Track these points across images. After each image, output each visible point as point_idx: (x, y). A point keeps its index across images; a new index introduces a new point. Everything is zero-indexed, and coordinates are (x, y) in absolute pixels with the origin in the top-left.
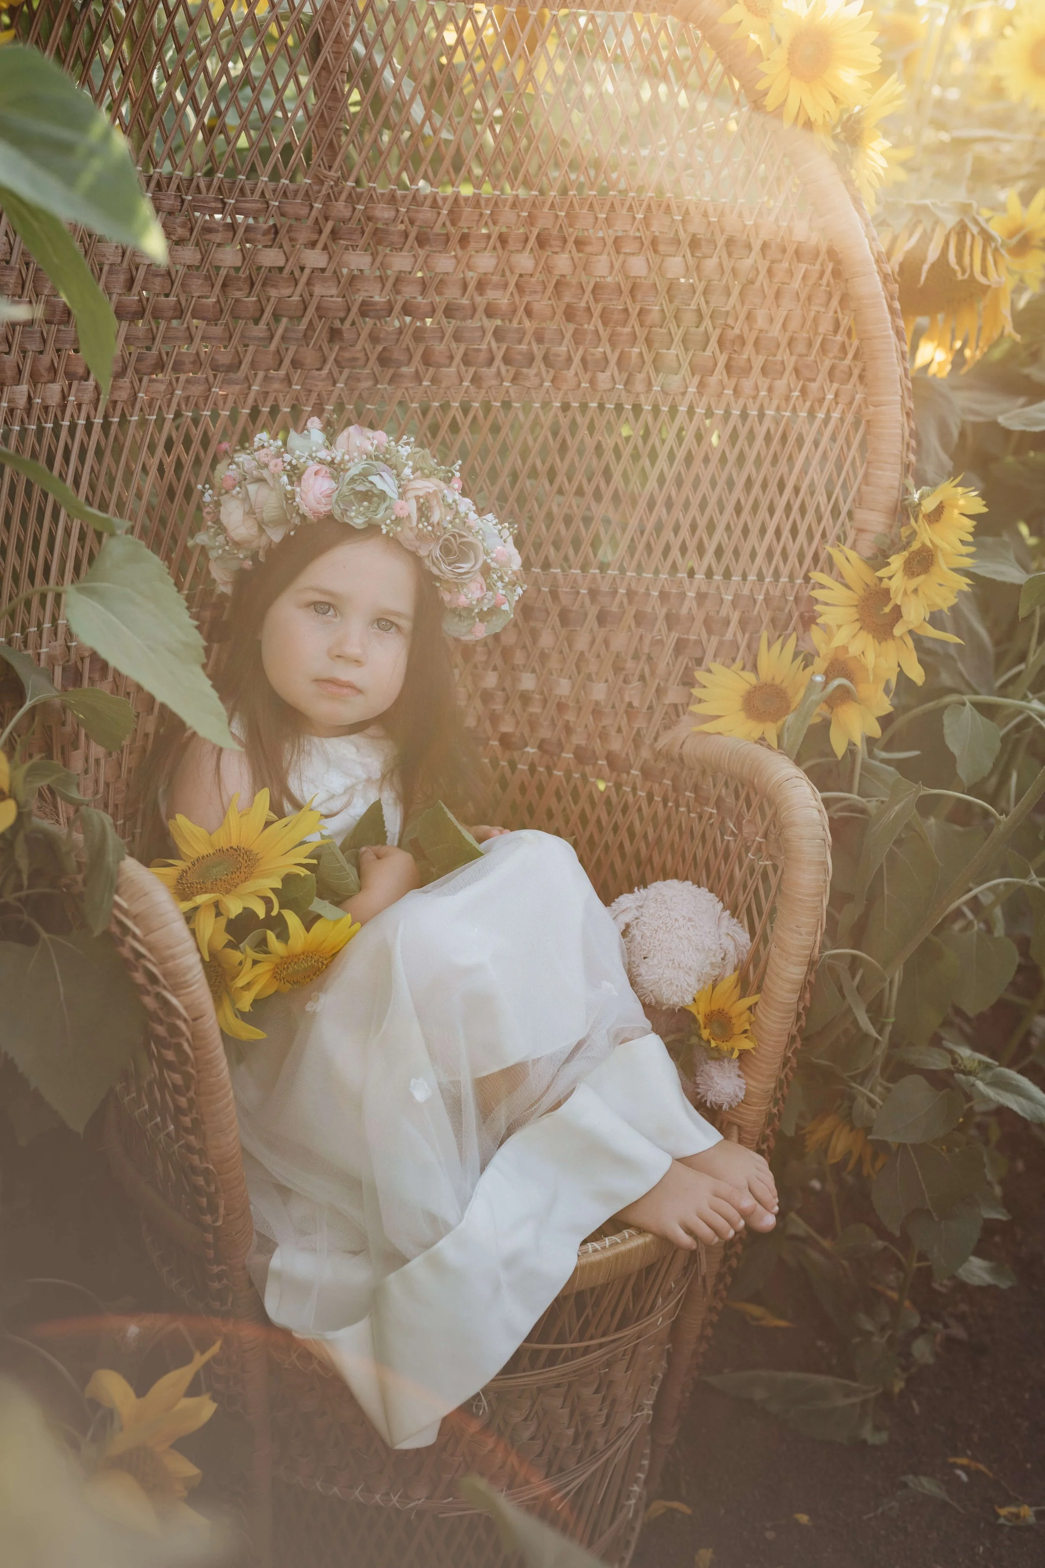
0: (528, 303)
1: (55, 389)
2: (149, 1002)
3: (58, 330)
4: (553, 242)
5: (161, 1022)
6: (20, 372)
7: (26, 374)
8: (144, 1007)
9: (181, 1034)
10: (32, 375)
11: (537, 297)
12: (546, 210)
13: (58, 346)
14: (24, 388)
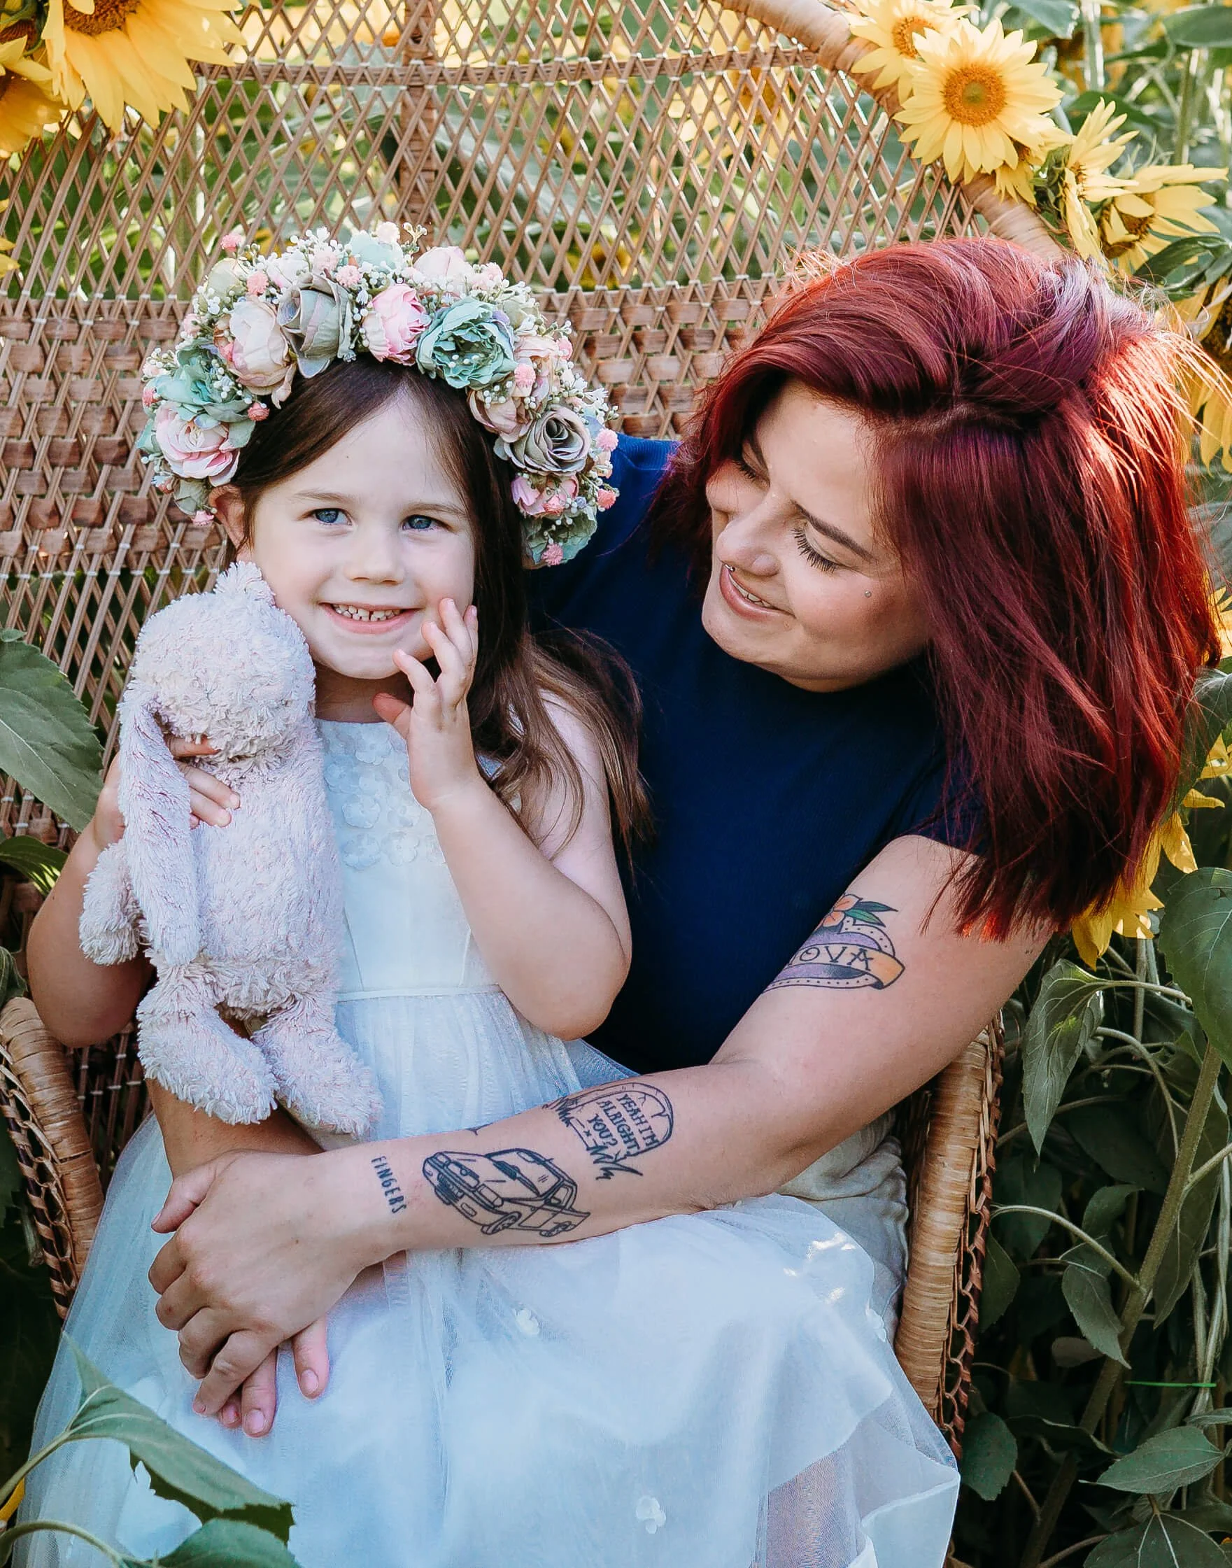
0: (674, 415)
1: (58, 536)
2: (18, 1138)
3: (64, 474)
4: (697, 339)
5: (30, 1163)
6: (13, 516)
7: (21, 519)
8: (12, 1143)
9: (50, 1179)
10: (29, 519)
11: (685, 407)
12: (687, 302)
13: (65, 489)
14: (17, 534)
